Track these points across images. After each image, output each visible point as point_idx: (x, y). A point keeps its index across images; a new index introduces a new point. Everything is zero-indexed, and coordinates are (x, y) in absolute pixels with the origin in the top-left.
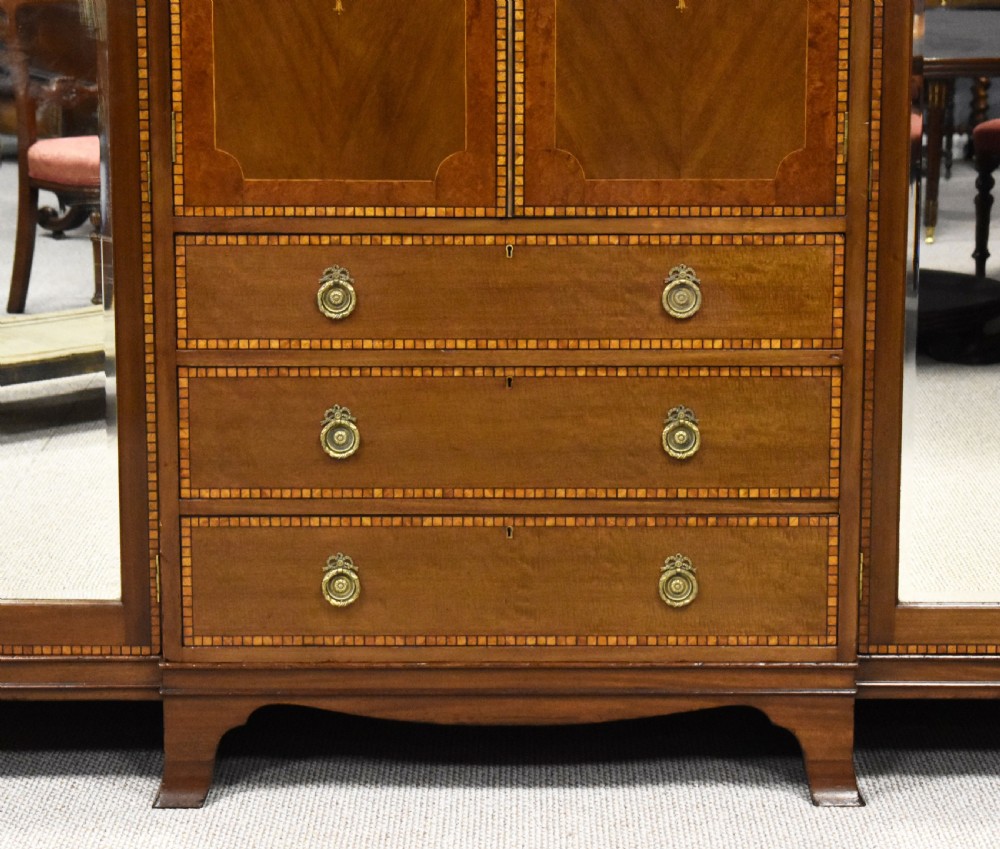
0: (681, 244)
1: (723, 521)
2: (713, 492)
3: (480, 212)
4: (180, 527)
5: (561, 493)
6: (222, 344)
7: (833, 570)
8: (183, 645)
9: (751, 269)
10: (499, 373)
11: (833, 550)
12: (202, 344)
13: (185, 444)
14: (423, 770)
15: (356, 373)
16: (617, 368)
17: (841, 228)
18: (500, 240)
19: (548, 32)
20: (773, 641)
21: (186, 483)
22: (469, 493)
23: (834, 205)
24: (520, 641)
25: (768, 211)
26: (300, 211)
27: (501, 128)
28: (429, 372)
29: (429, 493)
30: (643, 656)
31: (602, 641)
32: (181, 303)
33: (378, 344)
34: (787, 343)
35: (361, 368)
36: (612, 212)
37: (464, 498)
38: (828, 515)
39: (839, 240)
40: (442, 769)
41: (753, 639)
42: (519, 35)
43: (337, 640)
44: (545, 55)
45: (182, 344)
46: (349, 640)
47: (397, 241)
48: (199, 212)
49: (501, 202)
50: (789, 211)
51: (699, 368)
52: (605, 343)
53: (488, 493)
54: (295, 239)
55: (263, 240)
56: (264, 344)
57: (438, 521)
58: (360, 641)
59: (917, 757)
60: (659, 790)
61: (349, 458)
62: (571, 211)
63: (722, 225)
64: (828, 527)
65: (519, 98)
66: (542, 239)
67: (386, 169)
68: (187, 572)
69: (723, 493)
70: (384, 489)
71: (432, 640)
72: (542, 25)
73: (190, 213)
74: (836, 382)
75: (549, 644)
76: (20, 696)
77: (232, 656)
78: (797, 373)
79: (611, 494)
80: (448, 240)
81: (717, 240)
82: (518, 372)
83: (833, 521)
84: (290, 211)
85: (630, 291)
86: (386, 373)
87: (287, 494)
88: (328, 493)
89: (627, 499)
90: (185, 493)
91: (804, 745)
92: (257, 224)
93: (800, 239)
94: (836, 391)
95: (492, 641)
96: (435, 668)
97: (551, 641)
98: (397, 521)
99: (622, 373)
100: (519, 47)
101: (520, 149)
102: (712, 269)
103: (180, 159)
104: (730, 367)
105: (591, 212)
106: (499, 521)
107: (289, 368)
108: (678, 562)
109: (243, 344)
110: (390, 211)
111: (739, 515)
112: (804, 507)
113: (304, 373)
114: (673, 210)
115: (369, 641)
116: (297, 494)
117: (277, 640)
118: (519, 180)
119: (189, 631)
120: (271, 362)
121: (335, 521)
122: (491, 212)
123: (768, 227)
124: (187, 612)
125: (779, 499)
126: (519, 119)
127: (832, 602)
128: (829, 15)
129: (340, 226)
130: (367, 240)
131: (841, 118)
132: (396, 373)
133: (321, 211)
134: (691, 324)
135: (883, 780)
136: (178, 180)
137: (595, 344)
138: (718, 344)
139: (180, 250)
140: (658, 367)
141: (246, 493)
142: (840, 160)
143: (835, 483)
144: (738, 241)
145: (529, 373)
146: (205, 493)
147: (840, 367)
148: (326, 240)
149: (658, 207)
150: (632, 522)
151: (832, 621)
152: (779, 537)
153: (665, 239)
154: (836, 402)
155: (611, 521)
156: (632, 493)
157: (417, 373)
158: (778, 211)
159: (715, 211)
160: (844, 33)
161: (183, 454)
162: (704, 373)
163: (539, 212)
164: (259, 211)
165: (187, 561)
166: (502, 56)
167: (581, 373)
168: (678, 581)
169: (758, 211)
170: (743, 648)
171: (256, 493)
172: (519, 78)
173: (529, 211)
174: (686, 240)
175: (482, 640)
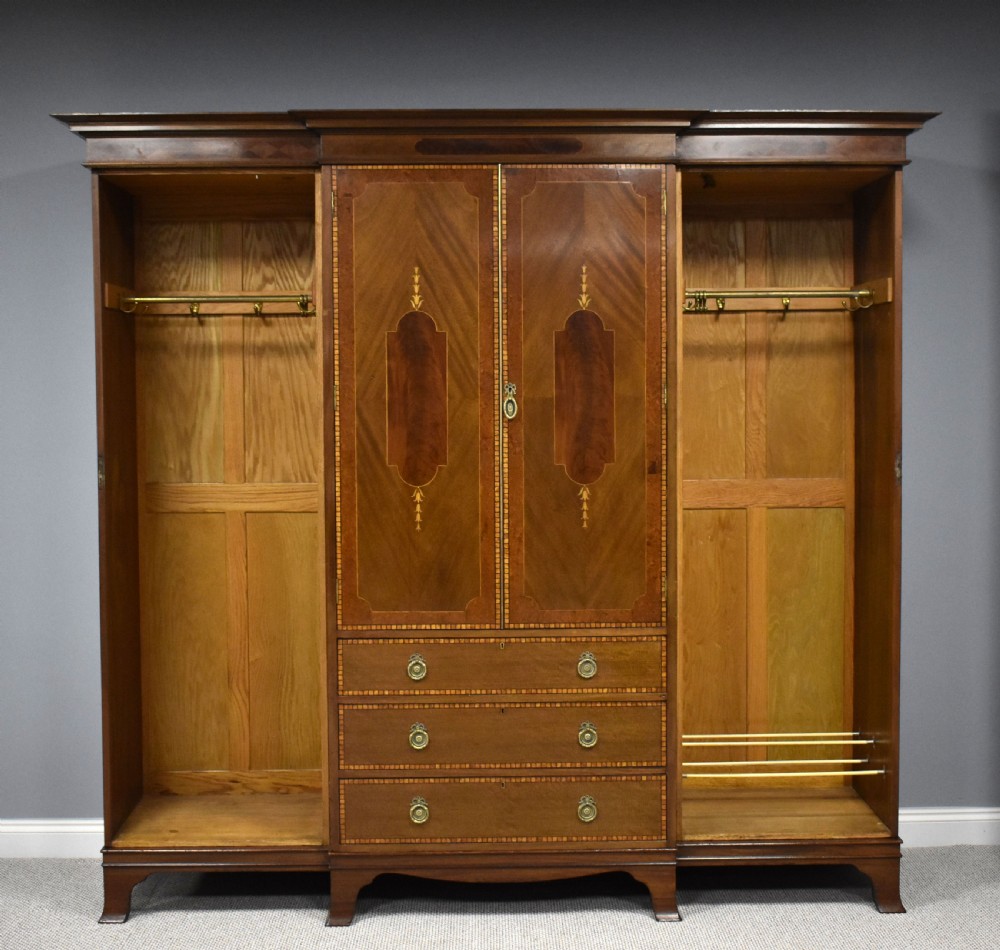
0: (586, 642)
1: (609, 779)
2: (604, 764)
3: (488, 626)
4: (339, 784)
5: (529, 765)
6: (361, 693)
7: (664, 802)
8: (340, 843)
9: (621, 653)
10: (497, 706)
11: (664, 792)
12: (350, 693)
13: (342, 743)
14: (459, 905)
15: (426, 706)
16: (555, 703)
17: (665, 633)
18: (498, 640)
19: (520, 540)
20: (635, 838)
21: (342, 762)
22: (483, 766)
23: (661, 622)
24: (509, 840)
25: (628, 625)
26: (399, 627)
27: (498, 586)
28: (463, 706)
29: (463, 766)
30: (570, 847)
31: (550, 839)
32: (340, 673)
33: (438, 693)
34: (639, 690)
35: (429, 704)
36: (552, 626)
37: (480, 768)
38: (661, 775)
39: (664, 639)
40: (469, 904)
41: (625, 838)
42: (506, 541)
43: (417, 840)
44: (519, 550)
45: (340, 693)
46: (423, 841)
47: (447, 641)
48: (350, 628)
49: (498, 621)
50: (639, 625)
51: (596, 702)
52: (550, 691)
53: (492, 766)
54: (396, 641)
55: (381, 641)
56: (381, 693)
57: (467, 780)
58: (428, 841)
59: (707, 894)
60: (579, 914)
61: (424, 748)
62: (532, 625)
63: (607, 632)
64: (661, 781)
65: (507, 571)
66: (518, 640)
67: (441, 605)
68: (342, 806)
69: (609, 765)
70: (441, 764)
71: (464, 840)
72: (518, 536)
73: (345, 628)
74: (664, 708)
75: (524, 841)
76: (258, 869)
77: (366, 849)
78: (644, 704)
79: (554, 765)
80: (472, 641)
81: (604, 639)
82: (507, 705)
83: (664, 777)
84: (394, 627)
85: (561, 665)
86: (442, 706)
87: (392, 767)
88: (413, 767)
89: (561, 768)
90: (342, 767)
91: (651, 890)
92: (379, 634)
93: (645, 639)
94: (664, 713)
95: (495, 840)
96: (466, 854)
97: (524, 840)
98: (447, 780)
99: (558, 705)
100: (506, 547)
101: (507, 596)
102: (601, 654)
103: (340, 602)
104: (611, 702)
105: (542, 626)
106: (498, 780)
107: (393, 704)
108: (587, 799)
109: (371, 693)
110: (443, 627)
111: (617, 776)
112: (650, 771)
113: (401, 707)
114: (582, 625)
115: (433, 841)
116: (397, 767)
117: (388, 841)
118: (507, 611)
119: (343, 836)
120: (384, 701)
121: (416, 781)
122: (493, 626)
123: (629, 633)
124: (343, 827)
125: (637, 767)
126: (507, 581)
127: (664, 818)
128: (656, 530)
129: (417, 634)
130: (432, 641)
131: (664, 579)
132: (446, 706)
133: (409, 627)
134: (591, 681)
135: (691, 907)
136: (339, 612)
137: (545, 691)
138: (605, 690)
139: (340, 647)
140: (576, 702)
141: (372, 767)
142: (664, 600)
143: (664, 758)
144: (614, 640)
145: (513, 706)
146: (352, 767)
147: (665, 701)
148: (411, 641)
149: (575, 623)
150: (564, 779)
151: (664, 827)
152: (637, 786)
153: (579, 639)
154: (664, 719)
155: (554, 779)
156: (564, 765)
157: (457, 706)
158: (634, 625)
159: (603, 625)
160: (664, 539)
161: (341, 748)
162: (599, 705)
163: (516, 626)
164: (379, 627)
165: (342, 801)
166: (498, 551)
167: (538, 705)
168: (587, 809)
169: (624, 625)
170: (621, 842)
171: (377, 767)
172: (506, 561)
173: (512, 626)
174: (589, 639)
175: (490, 840)
